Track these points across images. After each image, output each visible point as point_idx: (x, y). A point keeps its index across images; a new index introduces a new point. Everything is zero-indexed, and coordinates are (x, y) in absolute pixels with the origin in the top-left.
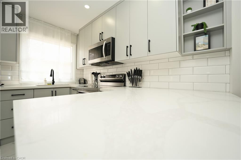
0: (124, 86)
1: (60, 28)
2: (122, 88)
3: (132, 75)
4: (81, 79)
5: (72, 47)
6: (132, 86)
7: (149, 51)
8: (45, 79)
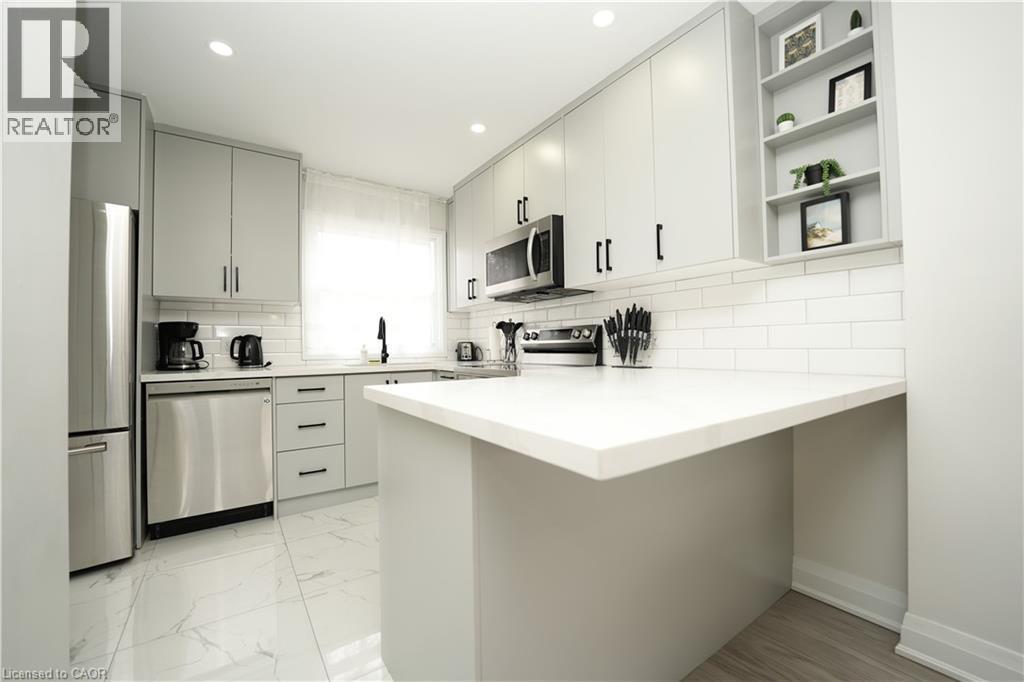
0: (597, 365)
1: (398, 188)
2: (593, 372)
3: (620, 330)
4: (464, 345)
5: (432, 244)
6: (621, 364)
7: (660, 257)
8: (364, 346)
